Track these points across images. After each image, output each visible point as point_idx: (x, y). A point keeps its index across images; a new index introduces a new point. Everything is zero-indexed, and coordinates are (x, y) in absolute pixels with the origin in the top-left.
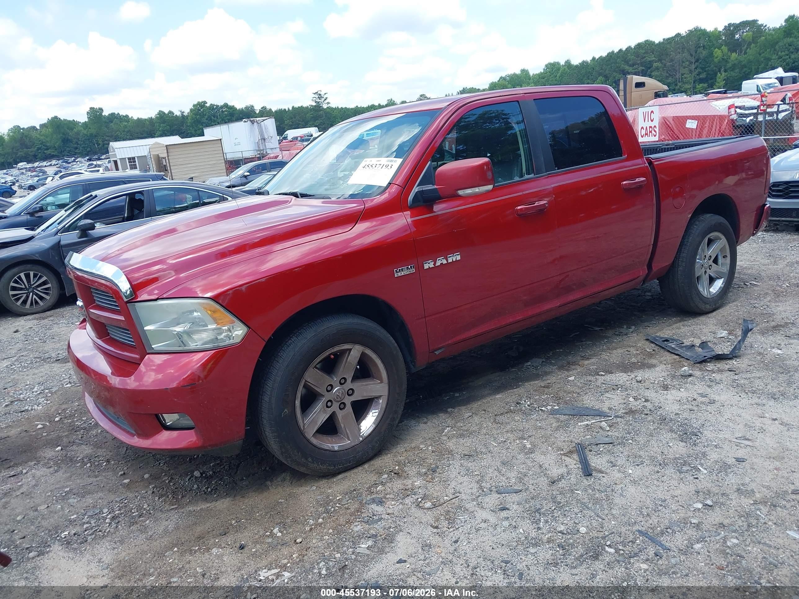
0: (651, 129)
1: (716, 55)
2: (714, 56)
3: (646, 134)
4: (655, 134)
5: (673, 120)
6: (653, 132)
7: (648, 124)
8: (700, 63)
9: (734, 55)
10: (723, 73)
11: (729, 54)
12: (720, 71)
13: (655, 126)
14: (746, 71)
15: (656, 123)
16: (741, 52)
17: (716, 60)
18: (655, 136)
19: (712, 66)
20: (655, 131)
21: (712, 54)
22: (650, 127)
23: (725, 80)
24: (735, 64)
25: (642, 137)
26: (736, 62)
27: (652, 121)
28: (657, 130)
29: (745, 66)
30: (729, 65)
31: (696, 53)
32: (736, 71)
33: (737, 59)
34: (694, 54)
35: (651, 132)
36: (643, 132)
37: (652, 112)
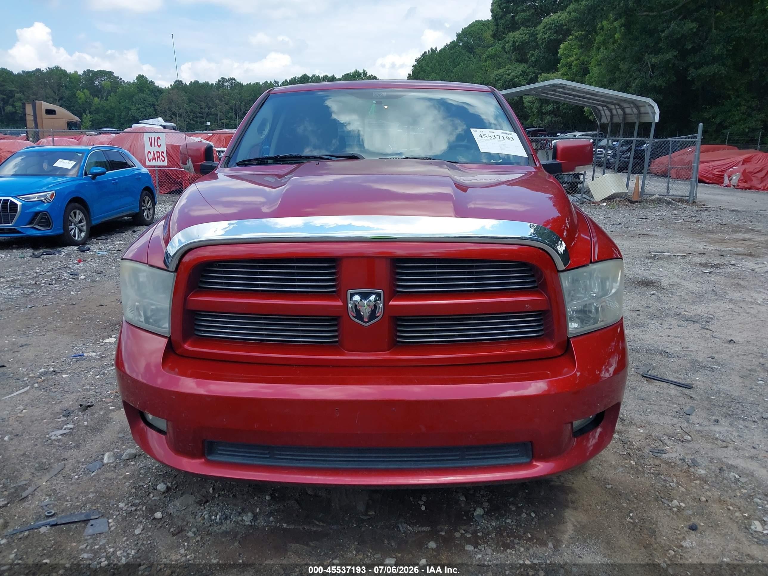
0: (158, 154)
1: (79, 97)
2: (77, 97)
3: (154, 159)
4: (163, 159)
5: (172, 148)
6: (161, 157)
7: (156, 149)
8: (64, 101)
9: (96, 99)
10: (89, 115)
11: (92, 97)
12: (85, 112)
13: (163, 152)
14: (109, 116)
15: (163, 149)
16: (102, 98)
17: (79, 101)
18: (163, 161)
19: (77, 107)
20: (164, 157)
21: (75, 95)
22: (158, 152)
23: (90, 121)
24: (98, 108)
25: (150, 161)
26: (99, 106)
27: (159, 146)
28: (165, 155)
29: (108, 111)
30: (93, 108)
31: (59, 91)
32: (100, 114)
33: (99, 104)
34: (57, 92)
35: (158, 157)
36: (151, 156)
37: (159, 138)
